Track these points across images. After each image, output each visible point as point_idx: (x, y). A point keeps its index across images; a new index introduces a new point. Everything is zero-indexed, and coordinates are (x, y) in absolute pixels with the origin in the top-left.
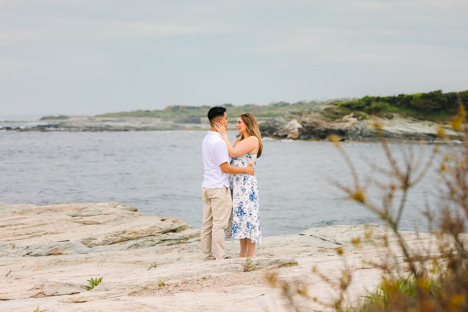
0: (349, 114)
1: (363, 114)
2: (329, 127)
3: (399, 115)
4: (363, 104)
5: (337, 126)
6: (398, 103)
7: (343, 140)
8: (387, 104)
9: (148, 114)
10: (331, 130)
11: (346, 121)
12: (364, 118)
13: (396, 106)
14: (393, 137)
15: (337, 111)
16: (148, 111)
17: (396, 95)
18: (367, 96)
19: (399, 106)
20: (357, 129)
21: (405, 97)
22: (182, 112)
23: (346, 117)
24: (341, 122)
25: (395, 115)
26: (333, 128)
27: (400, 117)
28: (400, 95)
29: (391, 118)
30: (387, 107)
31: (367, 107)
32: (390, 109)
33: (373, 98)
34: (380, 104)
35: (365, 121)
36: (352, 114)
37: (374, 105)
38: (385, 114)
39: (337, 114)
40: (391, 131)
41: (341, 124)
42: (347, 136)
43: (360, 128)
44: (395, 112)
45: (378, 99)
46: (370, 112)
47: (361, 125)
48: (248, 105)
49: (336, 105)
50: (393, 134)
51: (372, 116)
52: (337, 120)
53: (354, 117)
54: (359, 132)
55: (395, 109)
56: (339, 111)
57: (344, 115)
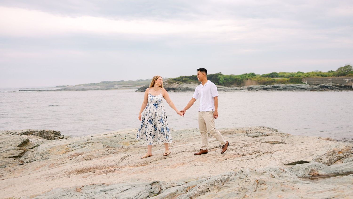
0: (175, 82)
1: (180, 82)
2: (169, 87)
3: (193, 82)
4: (180, 79)
5: (172, 87)
6: (192, 78)
7: (175, 91)
8: (188, 79)
9: (94, 84)
10: (170, 88)
11: (175, 85)
12: (181, 84)
13: (192, 79)
14: (192, 90)
15: (171, 81)
16: (94, 83)
17: (191, 76)
18: (181, 76)
19: (193, 79)
20: (179, 88)
21: (194, 76)
22: (107, 83)
23: (175, 84)
24: (173, 85)
25: (191, 82)
26: (170, 87)
27: (193, 83)
28: (192, 76)
29: (190, 83)
30: (188, 80)
31: (182, 80)
32: (190, 80)
33: (183, 76)
34: (186, 79)
35: (182, 85)
36: (177, 82)
37: (184, 79)
38: (188, 82)
39: (171, 82)
40: (191, 88)
41: (173, 86)
42: (176, 90)
43: (180, 87)
44: (191, 81)
45: (185, 77)
46: (183, 81)
47: (180, 86)
48: (130, 81)
49: (171, 79)
50: (192, 89)
51: (184, 83)
52: (171, 85)
53: (177, 83)
54: (180, 89)
55: (191, 80)
56: (172, 81)
57: (174, 83)
